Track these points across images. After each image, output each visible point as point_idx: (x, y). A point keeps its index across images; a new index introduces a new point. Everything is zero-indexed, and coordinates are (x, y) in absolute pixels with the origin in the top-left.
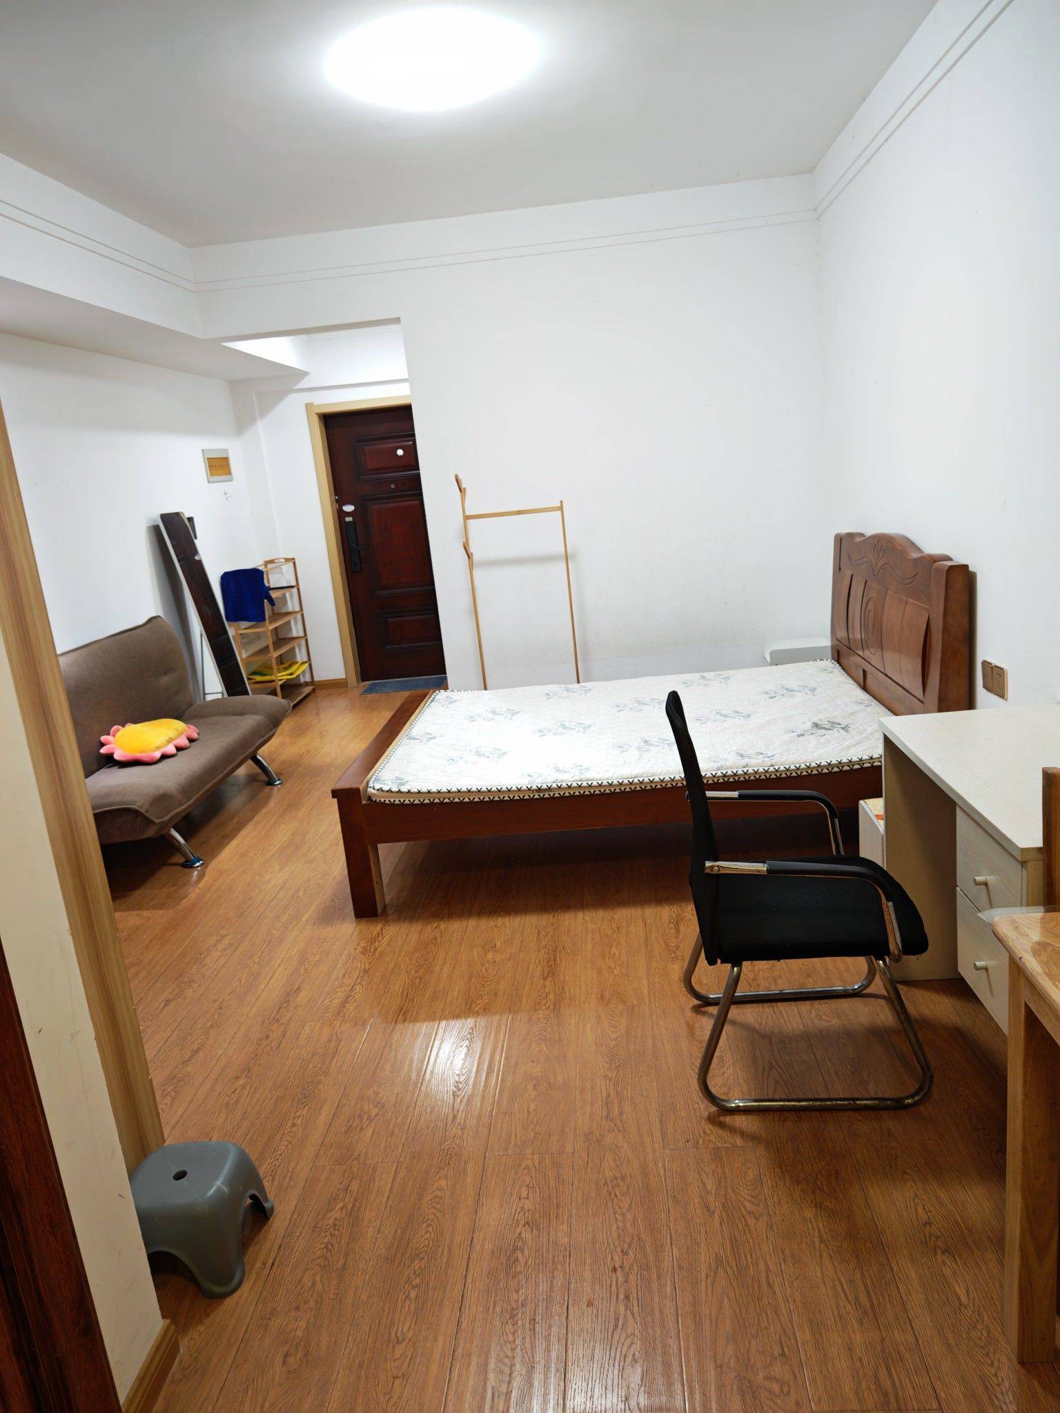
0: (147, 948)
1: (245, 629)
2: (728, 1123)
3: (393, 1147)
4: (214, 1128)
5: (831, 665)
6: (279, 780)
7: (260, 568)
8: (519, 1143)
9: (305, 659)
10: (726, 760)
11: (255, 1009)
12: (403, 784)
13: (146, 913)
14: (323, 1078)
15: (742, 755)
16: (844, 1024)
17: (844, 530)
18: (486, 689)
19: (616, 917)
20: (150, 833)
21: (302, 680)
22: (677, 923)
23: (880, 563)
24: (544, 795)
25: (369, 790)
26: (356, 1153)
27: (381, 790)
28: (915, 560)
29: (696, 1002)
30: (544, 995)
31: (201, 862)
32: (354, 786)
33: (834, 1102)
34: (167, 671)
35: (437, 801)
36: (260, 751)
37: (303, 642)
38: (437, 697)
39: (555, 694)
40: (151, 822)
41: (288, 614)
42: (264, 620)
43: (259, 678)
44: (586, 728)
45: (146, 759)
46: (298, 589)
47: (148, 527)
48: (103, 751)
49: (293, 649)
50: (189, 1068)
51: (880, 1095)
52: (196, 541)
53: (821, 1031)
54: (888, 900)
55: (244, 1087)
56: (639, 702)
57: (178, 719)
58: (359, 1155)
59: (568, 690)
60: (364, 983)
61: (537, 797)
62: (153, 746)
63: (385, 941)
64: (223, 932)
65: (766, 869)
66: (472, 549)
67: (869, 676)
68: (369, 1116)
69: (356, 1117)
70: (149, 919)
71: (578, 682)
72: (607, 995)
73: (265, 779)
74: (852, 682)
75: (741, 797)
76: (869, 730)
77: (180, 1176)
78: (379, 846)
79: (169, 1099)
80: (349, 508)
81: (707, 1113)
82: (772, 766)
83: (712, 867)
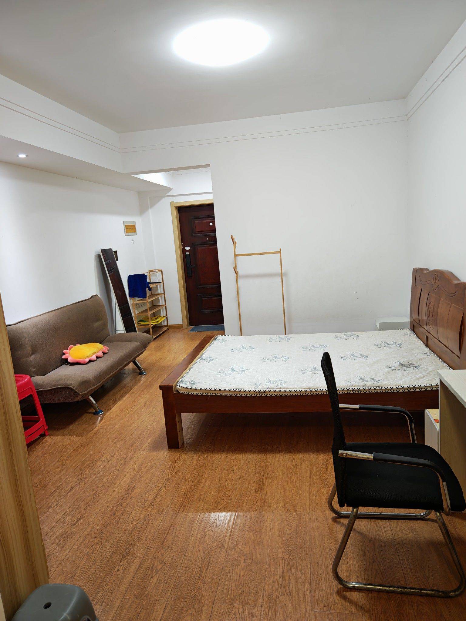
0: (68, 457)
1: (138, 301)
2: (348, 596)
3: (166, 591)
4: (79, 567)
5: (410, 332)
6: (145, 372)
7: (145, 274)
8: (232, 596)
9: (165, 315)
10: (355, 382)
11: (111, 497)
12: (193, 384)
13: (72, 438)
14: (137, 543)
15: (363, 379)
16: (415, 537)
17: (418, 266)
18: (241, 335)
19: (295, 458)
20: (78, 399)
21: (163, 324)
22: (327, 465)
23: (437, 285)
24: (262, 395)
25: (177, 386)
26: (147, 593)
27: (182, 387)
28: (456, 284)
29: (334, 515)
30: (255, 502)
31: (102, 412)
32: (170, 384)
33: (409, 590)
34: (97, 320)
35: (209, 394)
36: (138, 359)
37: (164, 307)
38: (218, 338)
39: (273, 340)
40: (78, 394)
41: (159, 294)
42: (146, 297)
43: (142, 323)
44: (286, 359)
45: (82, 362)
46: (163, 284)
47: (95, 255)
48: (63, 357)
49: (160, 310)
50: (74, 529)
51: (435, 589)
52: (117, 262)
53: (402, 540)
54: (443, 481)
55: (98, 543)
56: (313, 346)
57: (101, 343)
58: (148, 594)
59: (279, 338)
60: (166, 486)
61: (258, 395)
62: (85, 356)
63: (180, 463)
64: (105, 451)
65: (372, 457)
66: (238, 270)
67: (429, 339)
68: (157, 569)
69: (150, 569)
70: (73, 441)
71: (286, 334)
72: (288, 505)
73: (139, 371)
74: (420, 341)
75: (360, 408)
76: (430, 369)
77: (48, 606)
78: (182, 414)
79: (61, 546)
80: (187, 248)
81: (337, 589)
82: (378, 386)
83: (343, 454)
